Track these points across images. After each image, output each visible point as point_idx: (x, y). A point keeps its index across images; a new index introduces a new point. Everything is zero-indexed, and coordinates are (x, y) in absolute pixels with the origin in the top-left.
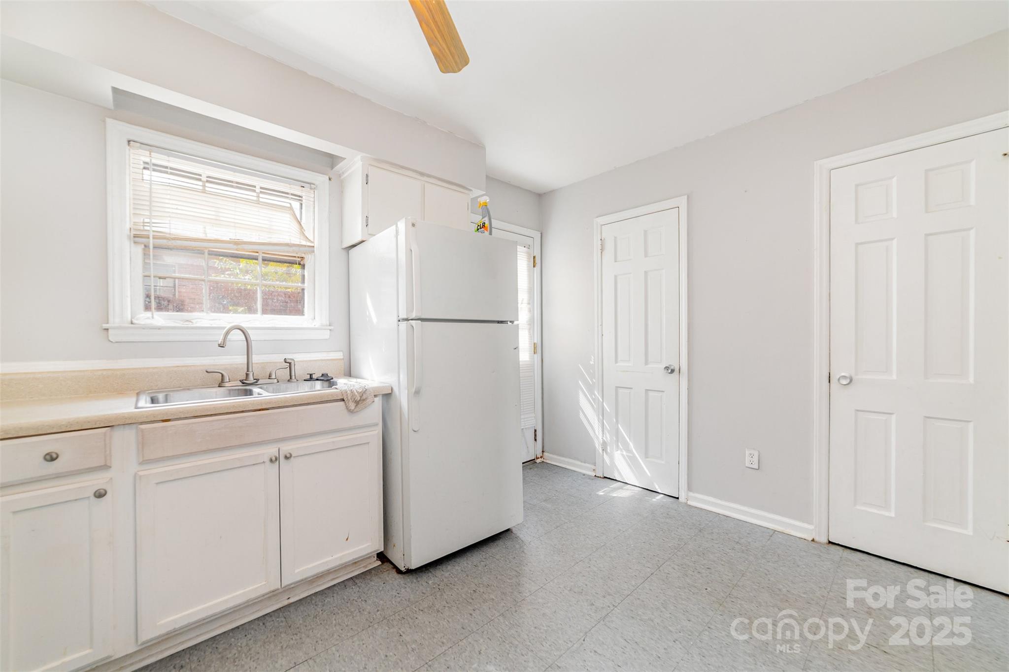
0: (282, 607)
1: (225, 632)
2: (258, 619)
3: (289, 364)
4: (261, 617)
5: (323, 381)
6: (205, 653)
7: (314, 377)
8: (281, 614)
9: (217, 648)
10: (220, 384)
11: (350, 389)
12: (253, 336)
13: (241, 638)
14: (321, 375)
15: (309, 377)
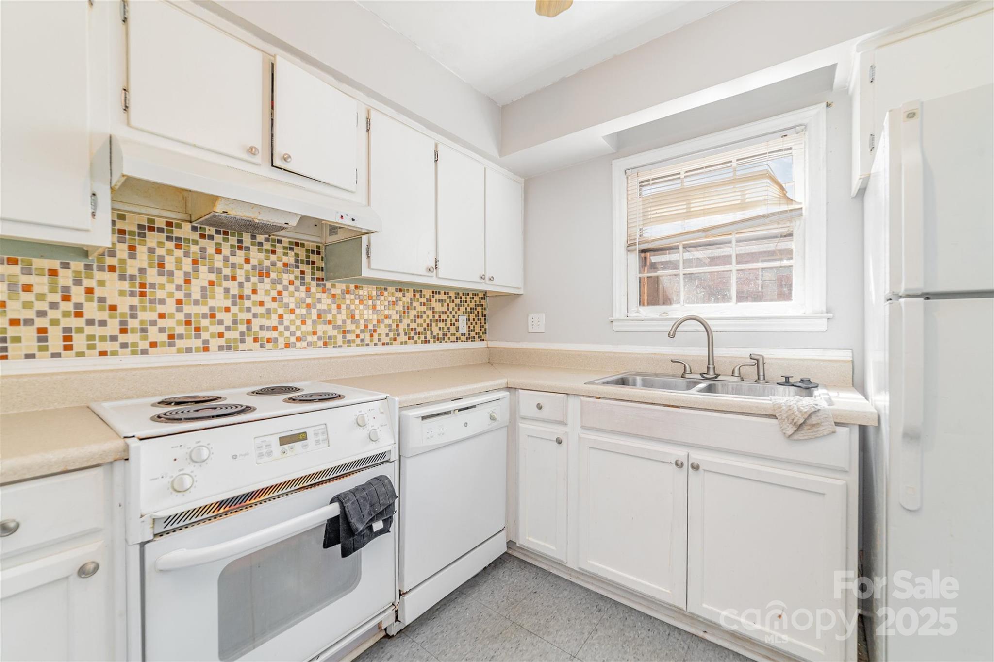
0: (696, 636)
1: (640, 612)
2: (669, 625)
3: (757, 362)
4: (673, 626)
5: (802, 389)
6: (618, 614)
7: (791, 380)
8: (689, 640)
9: (626, 619)
10: (683, 374)
11: (788, 404)
12: (714, 326)
13: (644, 629)
14: (799, 380)
15: (785, 381)
